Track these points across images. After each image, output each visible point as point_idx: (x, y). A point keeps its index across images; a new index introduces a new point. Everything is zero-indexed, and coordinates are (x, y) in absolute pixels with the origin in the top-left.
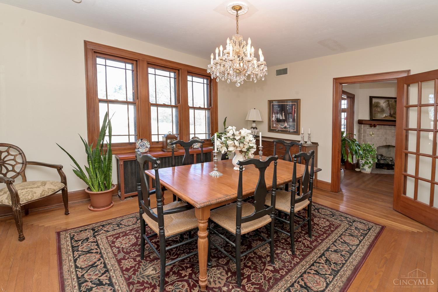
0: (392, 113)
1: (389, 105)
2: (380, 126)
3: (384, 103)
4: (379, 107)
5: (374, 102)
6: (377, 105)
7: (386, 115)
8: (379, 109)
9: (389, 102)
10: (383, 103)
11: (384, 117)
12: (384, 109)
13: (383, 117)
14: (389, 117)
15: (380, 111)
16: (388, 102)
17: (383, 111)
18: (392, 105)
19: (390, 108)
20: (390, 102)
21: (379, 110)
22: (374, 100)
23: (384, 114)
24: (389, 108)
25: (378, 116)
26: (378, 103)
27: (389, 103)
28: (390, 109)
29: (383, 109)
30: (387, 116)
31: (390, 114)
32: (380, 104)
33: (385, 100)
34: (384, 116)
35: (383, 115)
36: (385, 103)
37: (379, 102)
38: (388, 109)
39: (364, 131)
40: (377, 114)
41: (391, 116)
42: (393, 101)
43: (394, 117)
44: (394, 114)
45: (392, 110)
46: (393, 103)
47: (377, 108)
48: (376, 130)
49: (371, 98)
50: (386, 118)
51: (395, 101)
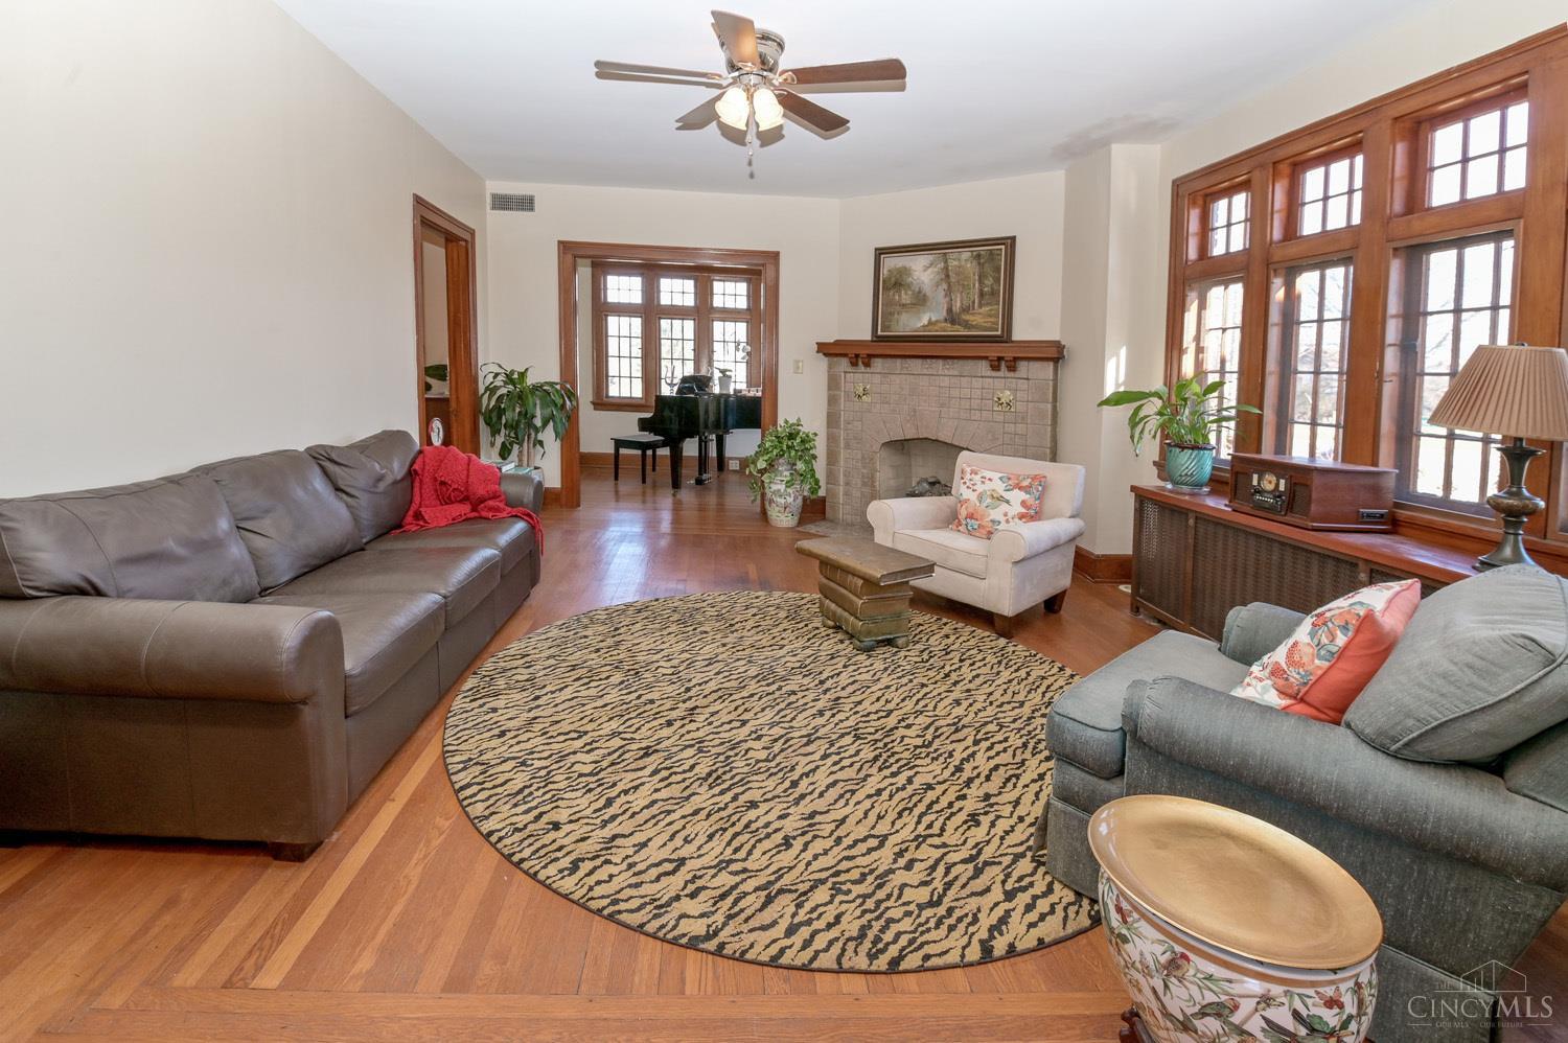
0: (957, 306)
1: (948, 276)
2: (889, 360)
3: (926, 268)
4: (909, 286)
5: (889, 271)
6: (899, 282)
7: (933, 319)
8: (906, 294)
9: (946, 262)
10: (922, 270)
11: (923, 326)
12: (925, 295)
13: (920, 325)
14: (943, 324)
15: (909, 302)
16: (942, 265)
17: (920, 300)
18: (957, 274)
19: (949, 286)
20: (953, 263)
21: (906, 297)
22: (891, 263)
23: (924, 313)
24: (945, 286)
25: (901, 323)
26: (905, 271)
27: (946, 269)
28: (949, 292)
29: (920, 292)
30: (937, 321)
31: (950, 310)
32: (909, 275)
33: (931, 258)
34: (925, 321)
35: (920, 319)
37: (908, 266)
38: (943, 293)
39: (833, 383)
40: (896, 316)
41: (953, 322)
42: (966, 254)
43: (967, 325)
44: (966, 310)
45: (959, 295)
46: (963, 263)
47: (899, 292)
48: (877, 379)
49: (880, 252)
50: (930, 327)
51: (975, 253)
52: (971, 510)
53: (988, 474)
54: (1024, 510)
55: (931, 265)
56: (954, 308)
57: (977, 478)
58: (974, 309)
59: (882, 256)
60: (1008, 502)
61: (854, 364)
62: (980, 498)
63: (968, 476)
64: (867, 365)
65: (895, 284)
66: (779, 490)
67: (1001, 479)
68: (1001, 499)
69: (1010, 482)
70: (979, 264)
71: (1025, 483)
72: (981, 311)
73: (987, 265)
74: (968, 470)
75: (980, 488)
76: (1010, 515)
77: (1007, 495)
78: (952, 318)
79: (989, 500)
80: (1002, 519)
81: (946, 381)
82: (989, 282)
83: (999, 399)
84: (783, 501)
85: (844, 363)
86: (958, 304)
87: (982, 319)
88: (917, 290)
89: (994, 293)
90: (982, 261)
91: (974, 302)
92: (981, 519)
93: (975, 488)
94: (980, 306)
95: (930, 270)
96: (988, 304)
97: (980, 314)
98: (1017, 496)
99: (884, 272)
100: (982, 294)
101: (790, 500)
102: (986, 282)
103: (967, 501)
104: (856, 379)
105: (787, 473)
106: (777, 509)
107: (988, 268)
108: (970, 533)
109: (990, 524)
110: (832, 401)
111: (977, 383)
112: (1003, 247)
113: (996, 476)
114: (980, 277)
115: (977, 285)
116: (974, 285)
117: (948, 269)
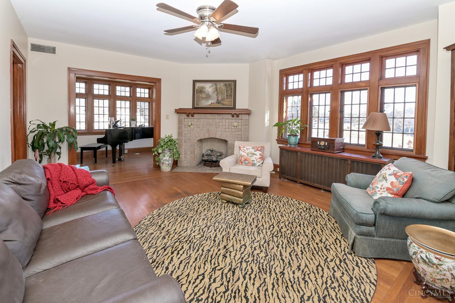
0: (220, 99)
1: (217, 90)
2: (200, 115)
3: (210, 87)
4: (205, 92)
5: (198, 87)
6: (201, 91)
7: (213, 102)
8: (204, 94)
9: (216, 86)
10: (209, 88)
11: (210, 104)
12: (210, 95)
14: (216, 104)
17: (208, 97)
18: (220, 90)
19: (217, 93)
20: (218, 86)
21: (204, 96)
22: (198, 85)
23: (210, 100)
24: (216, 93)
25: (202, 103)
26: (203, 88)
27: (216, 88)
28: (217, 94)
29: (208, 94)
30: (214, 103)
31: (218, 100)
32: (205, 89)
33: (212, 84)
34: (210, 102)
35: (208, 102)
37: (204, 86)
38: (215, 95)
39: (180, 122)
40: (201, 101)
41: (219, 103)
42: (222, 84)
43: (223, 105)
44: (223, 100)
45: (220, 96)
46: (221, 86)
47: (201, 94)
48: (195, 120)
49: (195, 82)
50: (212, 105)
51: (225, 84)
52: (245, 158)
53: (248, 147)
54: (260, 156)
55: (212, 86)
56: (219, 99)
57: (245, 149)
58: (225, 100)
59: (196, 83)
60: (256, 155)
61: (188, 116)
62: (248, 154)
63: (242, 149)
64: (192, 116)
65: (200, 91)
66: (166, 159)
67: (252, 148)
68: (254, 154)
69: (255, 149)
70: (226, 87)
71: (260, 149)
72: (227, 100)
73: (228, 87)
74: (242, 147)
75: (247, 152)
76: (257, 158)
77: (255, 153)
78: (218, 102)
79: (250, 155)
80: (255, 160)
81: (218, 121)
82: (229, 92)
83: (234, 125)
84: (168, 163)
85: (184, 116)
86: (220, 98)
87: (228, 103)
88: (207, 93)
89: (231, 96)
90: (227, 86)
91: (225, 98)
92: (249, 160)
93: (245, 151)
94: (227, 99)
95: (211, 88)
96: (229, 99)
98: (258, 153)
99: (196, 87)
100: (227, 96)
101: (170, 162)
102: (228, 92)
103: (243, 156)
104: (189, 121)
105: (169, 153)
106: (165, 166)
107: (229, 89)
108: (246, 165)
109: (252, 161)
110: (180, 128)
111: (227, 121)
112: (233, 83)
113: (250, 148)
114: (226, 91)
116: (225, 93)
117: (217, 88)
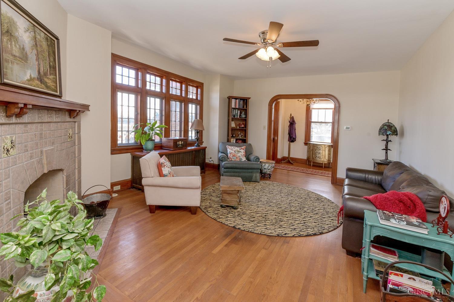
1: (36, 45)
3: (25, 31)
4: (17, 40)
6: (9, 31)
7: (32, 76)
8: (15, 46)
9: (35, 33)
10: (23, 31)
11: (27, 81)
12: (26, 54)
14: (37, 82)
15: (17, 55)
16: (33, 33)
17: (24, 57)
18: (41, 46)
19: (38, 53)
20: (38, 36)
21: (16, 50)
23: (27, 68)
24: (36, 52)
25: (14, 73)
26: (13, 24)
28: (38, 58)
29: (23, 49)
30: (34, 78)
32: (17, 30)
33: (28, 23)
34: (28, 76)
35: (25, 73)
36: (28, 34)
38: (35, 58)
40: (10, 64)
41: (41, 82)
42: (42, 34)
43: (48, 87)
44: (45, 74)
45: (42, 63)
46: (43, 39)
47: (10, 40)
50: (31, 82)
51: (46, 36)
55: (29, 29)
56: (40, 71)
58: (48, 75)
65: (7, 32)
72: (50, 77)
73: (50, 47)
78: (40, 78)
82: (52, 59)
83: (69, 134)
86: (42, 69)
87: (51, 84)
88: (22, 46)
89: (54, 68)
90: (49, 44)
91: (47, 70)
94: (50, 75)
96: (52, 74)
97: (50, 79)
100: (50, 66)
107: (51, 50)
112: (56, 41)
114: (48, 53)
115: (48, 59)
117: (36, 38)
